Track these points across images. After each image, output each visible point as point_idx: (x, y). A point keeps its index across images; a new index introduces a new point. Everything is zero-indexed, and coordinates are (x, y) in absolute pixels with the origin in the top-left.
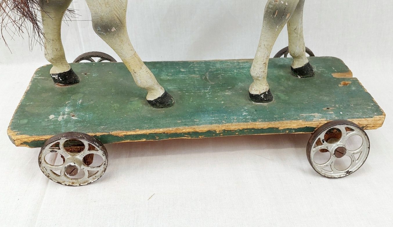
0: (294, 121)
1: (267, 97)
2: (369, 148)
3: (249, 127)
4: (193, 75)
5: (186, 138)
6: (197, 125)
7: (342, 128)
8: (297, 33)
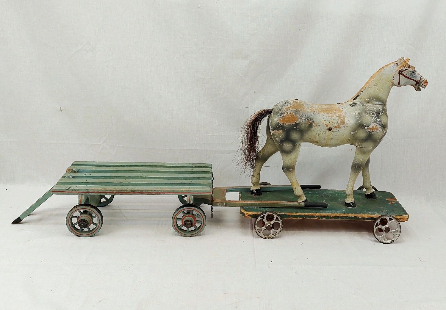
0: (366, 215)
1: (353, 205)
2: (401, 228)
3: (345, 215)
4: (316, 195)
5: (317, 219)
6: (322, 213)
7: (387, 218)
8: (367, 177)
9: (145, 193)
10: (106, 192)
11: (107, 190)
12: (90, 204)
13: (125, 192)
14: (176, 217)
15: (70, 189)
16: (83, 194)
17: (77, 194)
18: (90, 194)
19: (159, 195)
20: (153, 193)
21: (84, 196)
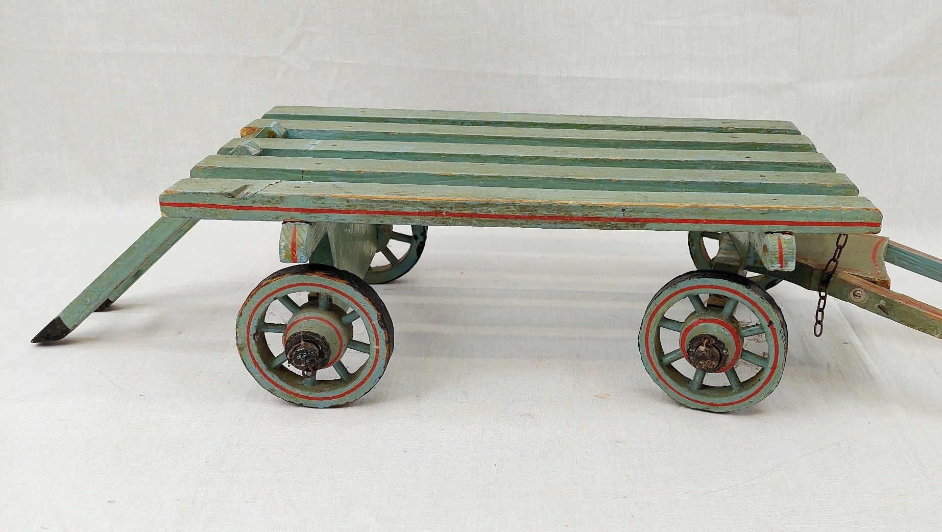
9: (578, 219)
10: (408, 209)
11: (408, 203)
12: (335, 266)
13: (493, 211)
14: (660, 311)
15: (241, 195)
16: (304, 217)
17: (277, 219)
18: (335, 217)
19: (642, 228)
20: (612, 219)
21: (306, 227)
